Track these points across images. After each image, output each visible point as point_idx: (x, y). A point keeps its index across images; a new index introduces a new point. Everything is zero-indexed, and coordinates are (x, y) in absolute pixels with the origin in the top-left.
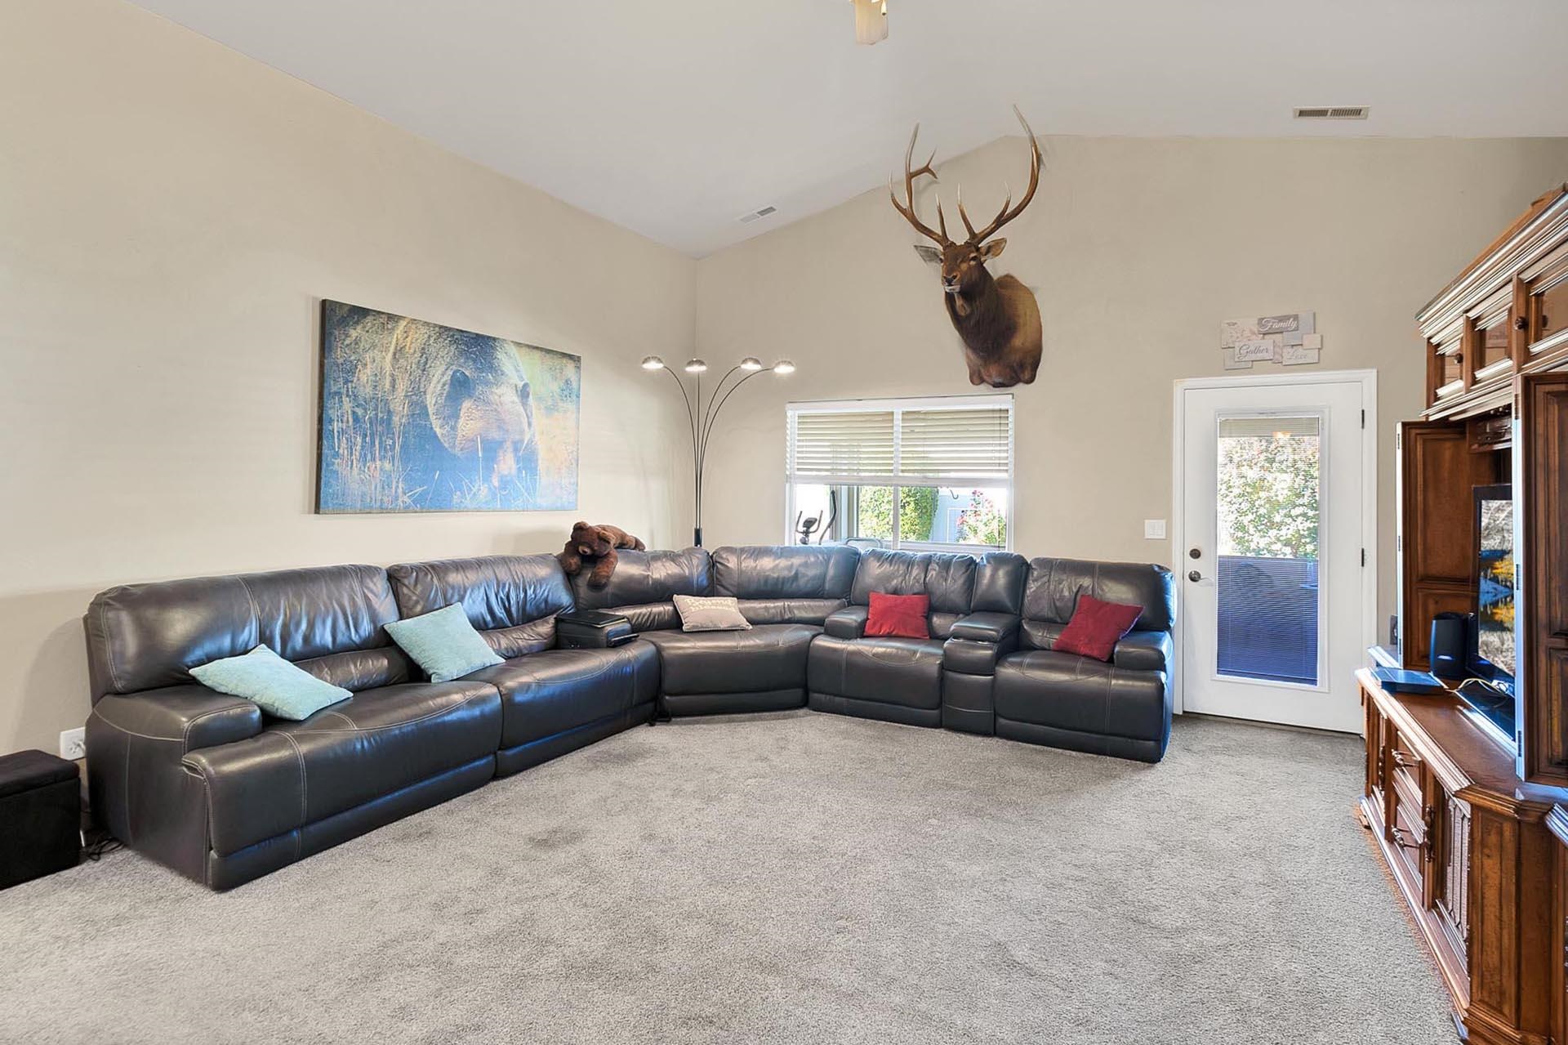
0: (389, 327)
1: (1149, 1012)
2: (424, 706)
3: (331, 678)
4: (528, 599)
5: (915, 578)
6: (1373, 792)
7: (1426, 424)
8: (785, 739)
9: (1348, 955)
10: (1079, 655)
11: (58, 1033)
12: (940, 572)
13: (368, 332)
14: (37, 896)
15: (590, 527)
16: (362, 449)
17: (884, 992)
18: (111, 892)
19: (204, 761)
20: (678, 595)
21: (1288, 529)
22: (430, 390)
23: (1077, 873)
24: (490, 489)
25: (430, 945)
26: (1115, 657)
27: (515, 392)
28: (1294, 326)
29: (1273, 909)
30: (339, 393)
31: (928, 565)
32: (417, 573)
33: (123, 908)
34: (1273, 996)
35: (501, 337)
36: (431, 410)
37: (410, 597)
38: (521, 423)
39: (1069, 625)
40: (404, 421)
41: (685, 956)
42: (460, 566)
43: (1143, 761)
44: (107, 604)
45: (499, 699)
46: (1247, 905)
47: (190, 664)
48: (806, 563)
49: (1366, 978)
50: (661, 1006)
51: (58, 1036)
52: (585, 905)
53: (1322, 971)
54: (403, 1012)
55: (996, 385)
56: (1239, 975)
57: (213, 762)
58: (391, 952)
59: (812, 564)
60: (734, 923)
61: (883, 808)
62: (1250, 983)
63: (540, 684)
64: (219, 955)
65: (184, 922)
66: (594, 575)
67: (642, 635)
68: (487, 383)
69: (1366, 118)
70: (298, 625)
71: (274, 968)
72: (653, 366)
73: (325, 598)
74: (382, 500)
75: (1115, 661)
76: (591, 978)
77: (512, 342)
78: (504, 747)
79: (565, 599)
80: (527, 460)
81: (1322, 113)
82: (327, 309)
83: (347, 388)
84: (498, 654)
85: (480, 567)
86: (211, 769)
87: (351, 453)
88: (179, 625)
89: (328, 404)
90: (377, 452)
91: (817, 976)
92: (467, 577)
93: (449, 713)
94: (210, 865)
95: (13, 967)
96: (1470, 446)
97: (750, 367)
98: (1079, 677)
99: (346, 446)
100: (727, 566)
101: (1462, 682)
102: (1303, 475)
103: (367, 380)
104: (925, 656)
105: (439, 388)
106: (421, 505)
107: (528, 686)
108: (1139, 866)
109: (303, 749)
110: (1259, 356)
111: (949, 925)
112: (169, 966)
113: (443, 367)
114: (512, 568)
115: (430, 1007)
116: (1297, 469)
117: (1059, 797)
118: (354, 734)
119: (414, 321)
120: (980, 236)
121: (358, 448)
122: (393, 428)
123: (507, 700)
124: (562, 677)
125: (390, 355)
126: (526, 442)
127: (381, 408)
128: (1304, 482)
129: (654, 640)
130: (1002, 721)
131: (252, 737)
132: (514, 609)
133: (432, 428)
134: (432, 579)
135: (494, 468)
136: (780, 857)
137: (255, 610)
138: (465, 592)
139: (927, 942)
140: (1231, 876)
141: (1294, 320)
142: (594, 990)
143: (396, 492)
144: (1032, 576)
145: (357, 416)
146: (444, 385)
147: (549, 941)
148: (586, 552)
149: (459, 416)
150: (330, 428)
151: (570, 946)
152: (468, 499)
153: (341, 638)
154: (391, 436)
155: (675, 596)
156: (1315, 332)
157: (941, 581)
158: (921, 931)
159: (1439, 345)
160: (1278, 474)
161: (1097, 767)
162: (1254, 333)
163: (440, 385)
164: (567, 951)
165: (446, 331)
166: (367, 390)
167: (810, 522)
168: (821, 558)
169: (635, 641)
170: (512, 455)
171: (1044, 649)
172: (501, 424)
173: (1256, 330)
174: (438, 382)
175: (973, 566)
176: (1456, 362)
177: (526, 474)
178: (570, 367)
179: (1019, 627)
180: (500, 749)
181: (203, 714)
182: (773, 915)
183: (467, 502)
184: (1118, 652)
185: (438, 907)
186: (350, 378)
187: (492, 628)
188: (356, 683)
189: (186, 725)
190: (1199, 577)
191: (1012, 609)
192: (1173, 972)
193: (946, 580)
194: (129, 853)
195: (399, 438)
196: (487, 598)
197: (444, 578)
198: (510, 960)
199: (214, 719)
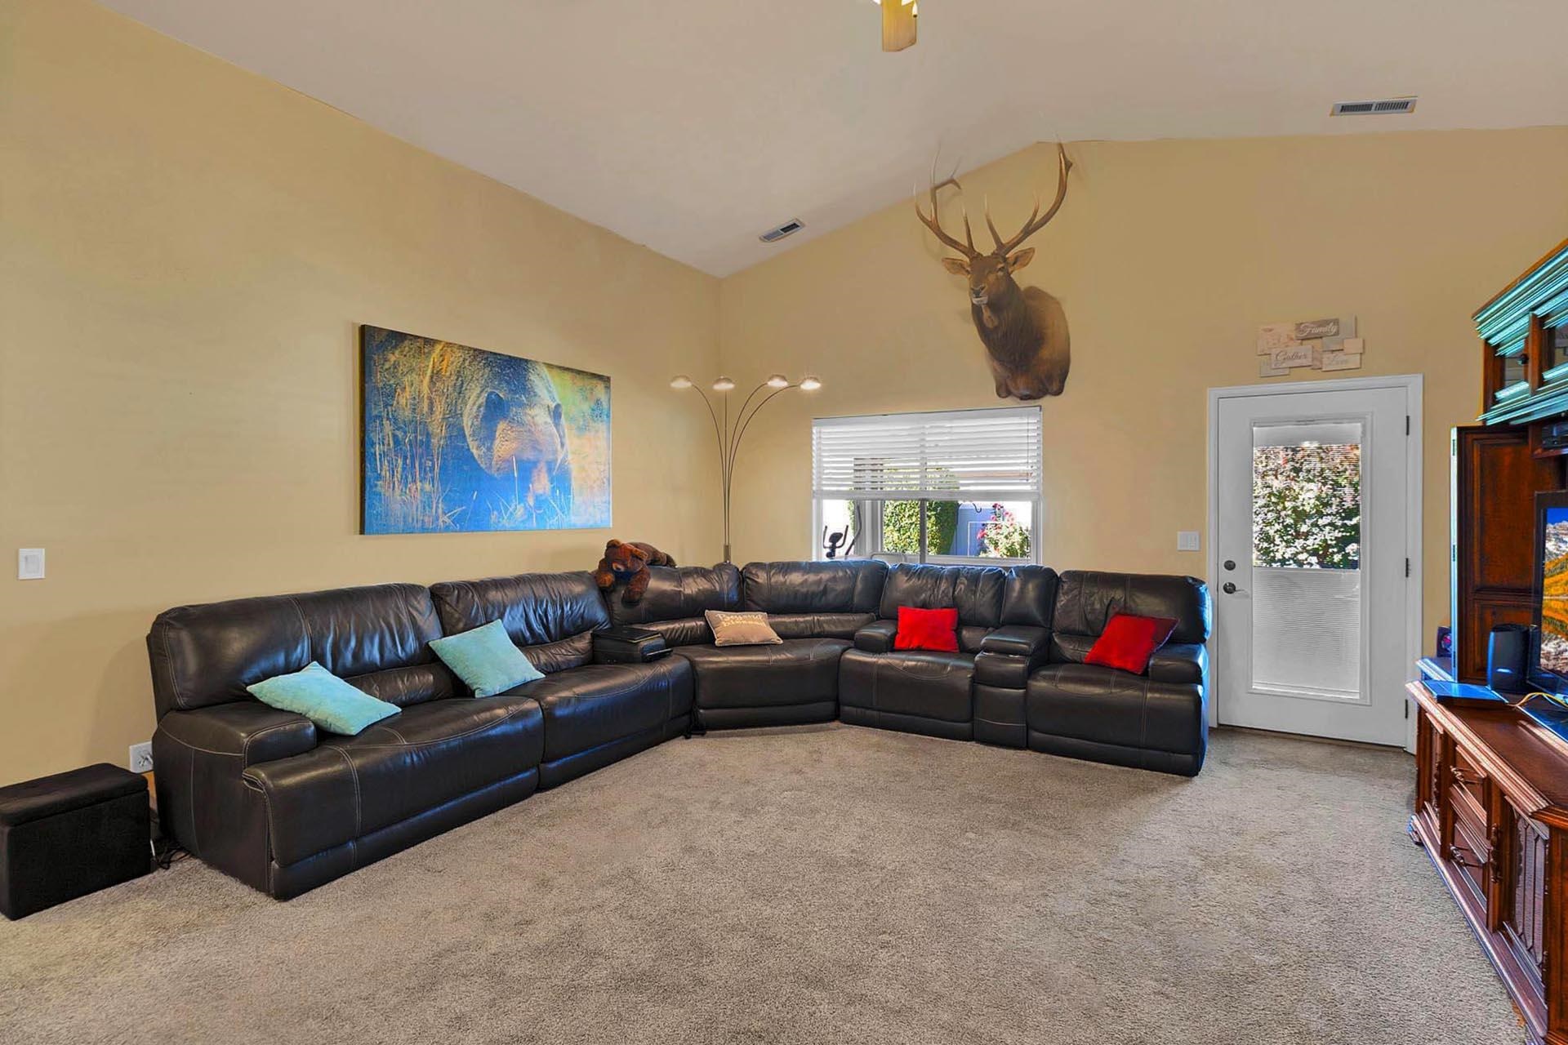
0: (426, 350)
1: (1205, 1033)
2: (469, 720)
3: (380, 694)
4: (565, 616)
5: (943, 592)
6: (1425, 808)
7: (1483, 429)
8: (818, 752)
9: (1409, 977)
10: (1112, 668)
11: (136, 1037)
12: (968, 585)
13: (405, 356)
14: (112, 904)
15: (623, 545)
16: (403, 471)
17: (932, 1009)
18: (182, 900)
19: (263, 775)
20: (709, 610)
21: (1315, 539)
22: (466, 411)
23: (1121, 889)
24: (526, 508)
25: (482, 955)
26: (1149, 670)
27: (547, 413)
28: (1334, 330)
29: (1325, 927)
30: (379, 417)
31: (956, 579)
32: (459, 592)
33: (193, 916)
34: (1333, 1018)
35: (533, 359)
36: (467, 432)
37: (452, 616)
38: (554, 443)
39: (1101, 638)
40: (442, 443)
41: (731, 969)
42: (499, 584)
43: (1180, 775)
44: (167, 623)
45: (541, 713)
46: (1298, 924)
47: (247, 681)
48: (834, 577)
49: (1430, 1002)
50: (710, 1019)
51: (136, 1040)
52: (631, 917)
53: (1382, 994)
54: (460, 1022)
55: (1023, 398)
56: (1295, 997)
57: (272, 776)
58: (446, 962)
59: (841, 578)
60: (778, 937)
61: (919, 821)
62: (1308, 1005)
63: (580, 698)
64: (283, 962)
65: (249, 930)
66: (629, 591)
67: (675, 650)
68: (521, 405)
69: (1412, 111)
70: (348, 642)
71: (334, 977)
72: (681, 384)
73: (372, 615)
74: (423, 520)
75: (1150, 674)
76: (639, 990)
77: (545, 363)
78: (546, 760)
79: (600, 615)
80: (561, 480)
81: (1365, 108)
82: (366, 334)
83: (388, 411)
84: (537, 669)
85: (518, 584)
86: (269, 783)
87: (393, 475)
88: (237, 642)
89: (369, 427)
90: (418, 473)
91: (864, 992)
92: (506, 595)
93: (494, 728)
94: (272, 875)
95: (92, 972)
96: (1533, 451)
97: (777, 383)
98: (1113, 691)
99: (388, 468)
100: (756, 582)
101: (1526, 695)
102: (1331, 484)
103: (407, 403)
104: (956, 670)
105: (475, 411)
106: (460, 525)
107: (568, 700)
108: (1183, 882)
109: (356, 763)
110: (1297, 362)
111: (993, 941)
112: (237, 973)
113: (478, 390)
114: (549, 585)
115: (485, 1017)
116: (1324, 478)
117: (1096, 811)
118: (404, 749)
119: (449, 344)
120: (1008, 246)
121: (400, 469)
122: (432, 450)
123: (548, 713)
124: (600, 691)
125: (427, 379)
126: (559, 461)
127: (420, 430)
128: (1331, 491)
129: (686, 654)
130: (1036, 734)
131: (307, 752)
132: (551, 626)
133: (469, 449)
134: (473, 596)
135: (529, 488)
136: (820, 870)
137: (306, 629)
138: (505, 610)
139: (972, 959)
140: (1280, 893)
141: (1334, 324)
142: (643, 1002)
143: (436, 512)
144: (1063, 589)
145: (398, 440)
146: (479, 407)
147: (597, 953)
148: (619, 569)
149: (494, 436)
150: (373, 450)
151: (618, 958)
152: (506, 518)
153: (388, 655)
154: (430, 458)
155: (707, 611)
156: (1356, 337)
157: (969, 595)
158: (965, 947)
159: (1498, 346)
160: (1305, 483)
161: (1133, 780)
162: (1292, 339)
163: (475, 407)
164: (615, 963)
165: (480, 353)
166: (406, 413)
167: (837, 537)
168: (849, 572)
169: (670, 655)
170: (546, 475)
171: (1076, 662)
172: (535, 445)
173: (1294, 337)
174: (474, 404)
175: (1002, 580)
176: (1520, 362)
177: (560, 493)
178: (600, 388)
179: (1050, 640)
180: (543, 762)
181: (261, 730)
182: (816, 929)
183: (505, 522)
184: (1153, 665)
185: (489, 917)
186: (390, 402)
187: (531, 645)
188: (404, 698)
189: (246, 740)
190: (1234, 589)
191: (1042, 623)
192: (1226, 992)
193: (975, 593)
194: (197, 862)
195: (438, 459)
196: (526, 615)
197: (484, 596)
198: (560, 971)
199: (271, 735)
